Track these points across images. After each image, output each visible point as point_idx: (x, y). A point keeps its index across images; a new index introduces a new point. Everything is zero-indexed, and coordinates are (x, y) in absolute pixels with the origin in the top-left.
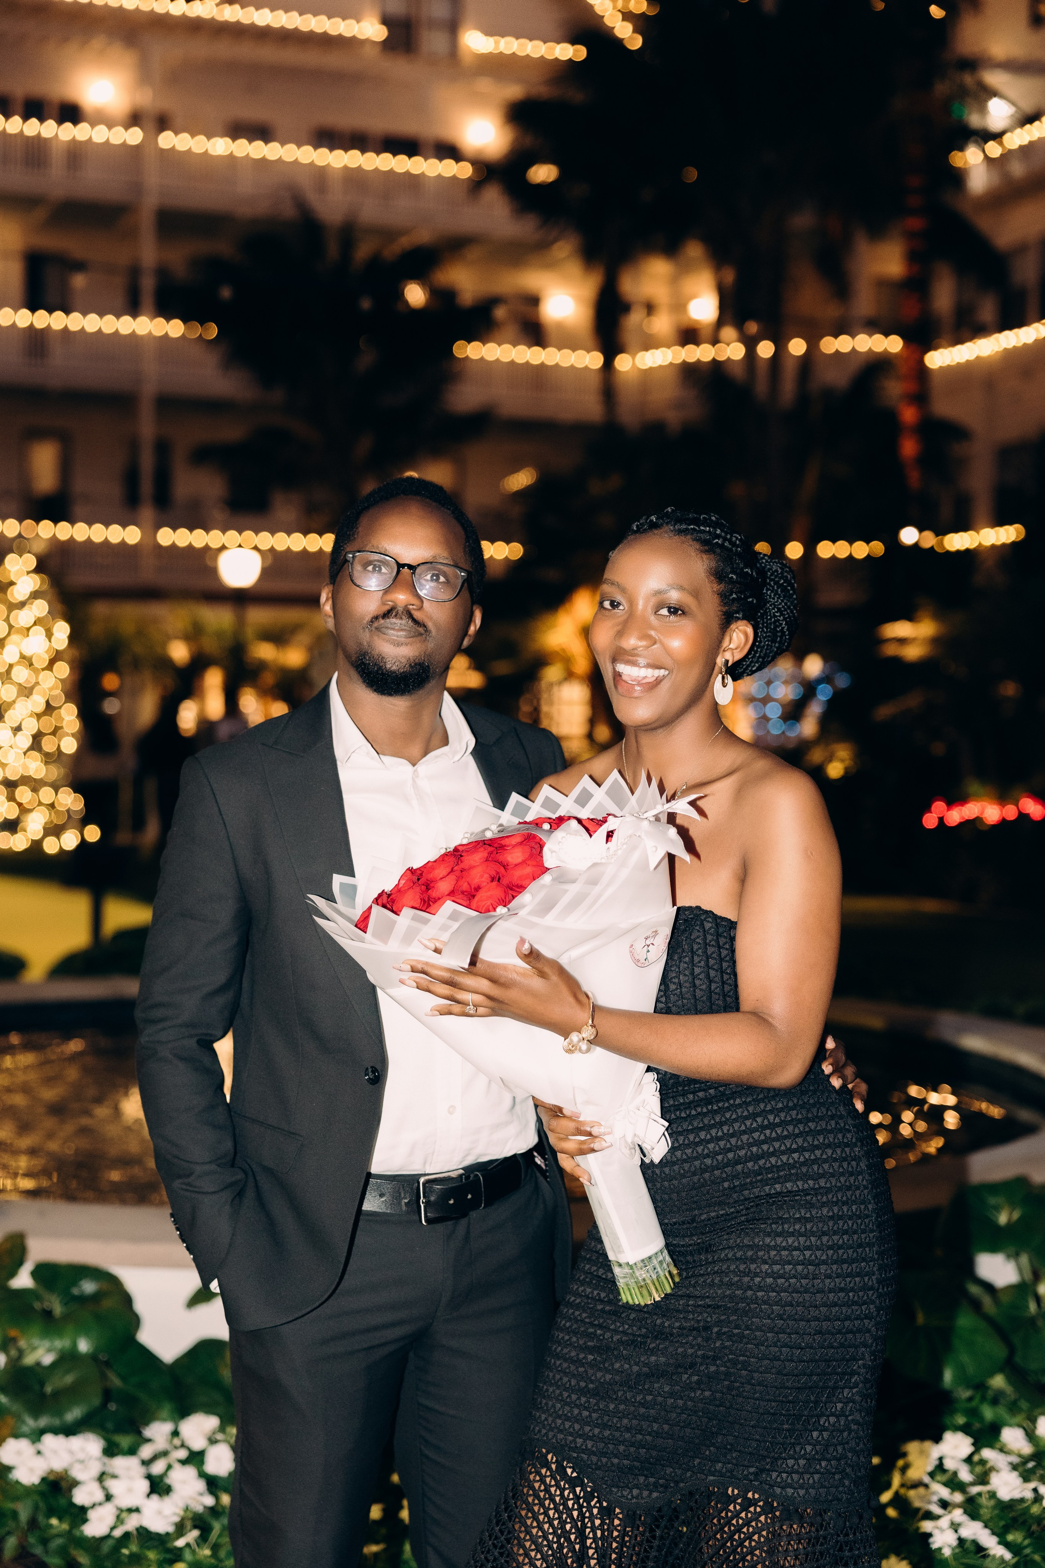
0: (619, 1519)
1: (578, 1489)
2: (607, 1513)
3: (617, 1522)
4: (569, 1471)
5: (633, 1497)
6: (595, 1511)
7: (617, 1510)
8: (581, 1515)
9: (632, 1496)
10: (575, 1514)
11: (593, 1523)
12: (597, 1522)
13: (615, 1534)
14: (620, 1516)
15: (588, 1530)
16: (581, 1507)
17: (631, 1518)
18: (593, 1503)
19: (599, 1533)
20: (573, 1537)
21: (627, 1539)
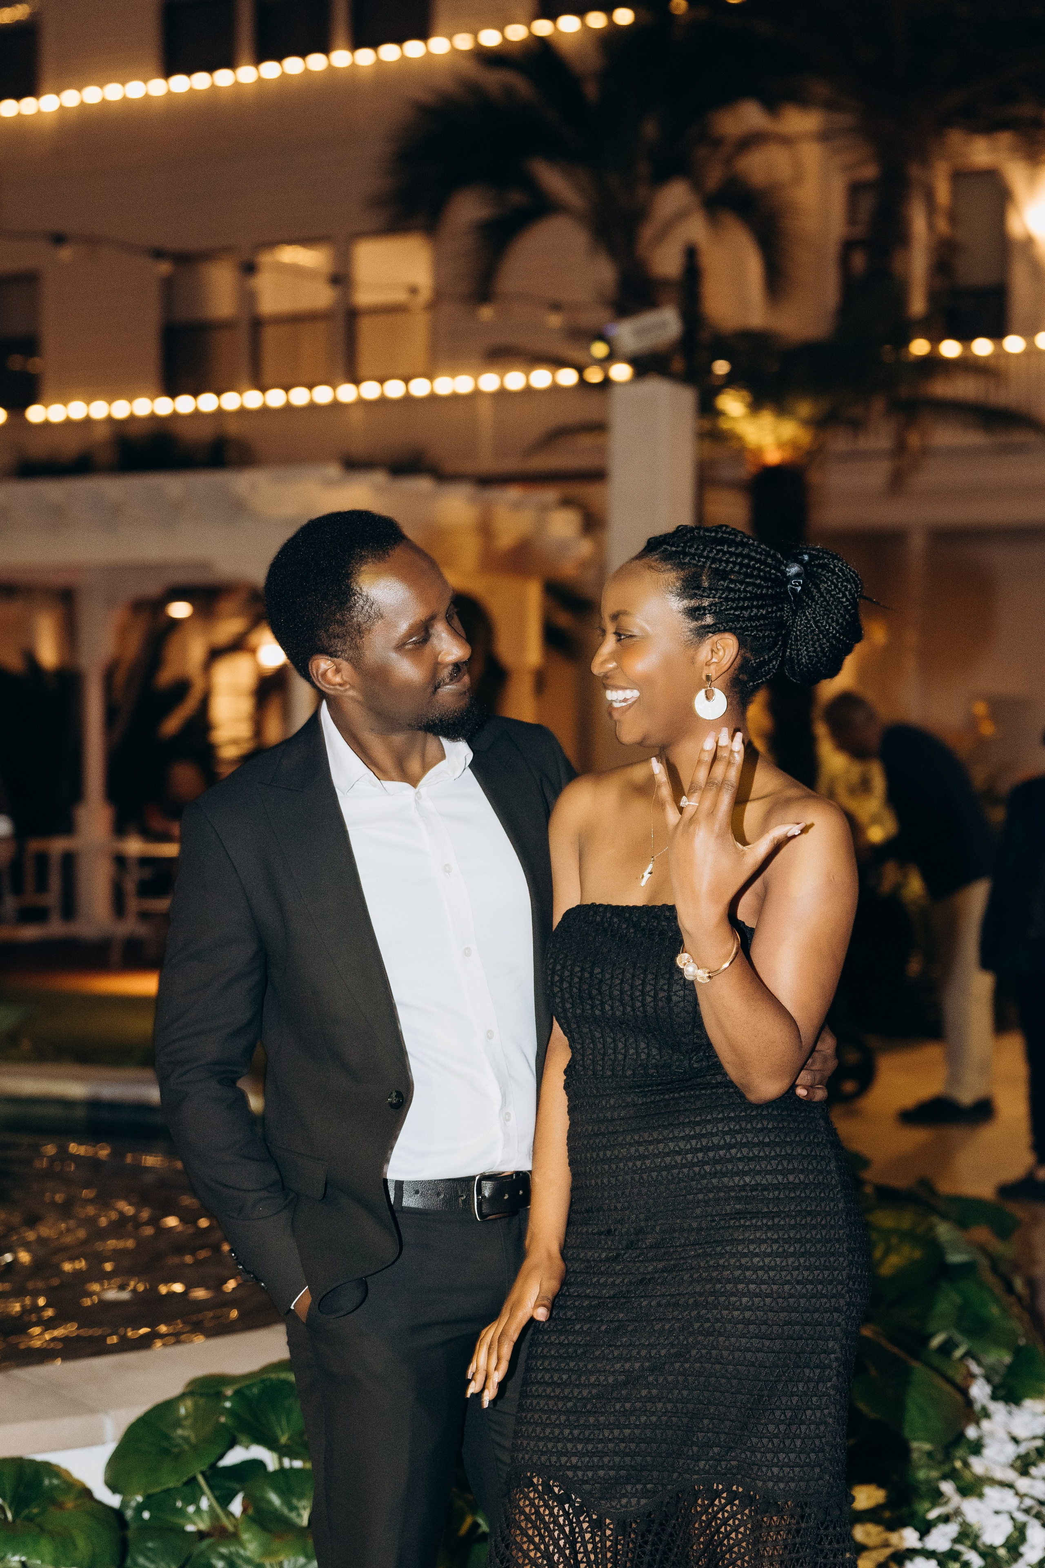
0: (610, 1529)
1: (567, 1506)
2: (598, 1526)
3: (608, 1532)
4: (556, 1490)
5: (622, 1507)
6: (585, 1525)
7: (608, 1521)
8: (572, 1530)
9: (621, 1505)
10: (567, 1529)
11: (583, 1538)
12: (588, 1536)
13: (609, 1543)
14: (611, 1526)
16: (571, 1523)
17: (622, 1527)
18: (582, 1518)
19: (590, 1546)
20: (567, 1552)
21: (619, 1547)
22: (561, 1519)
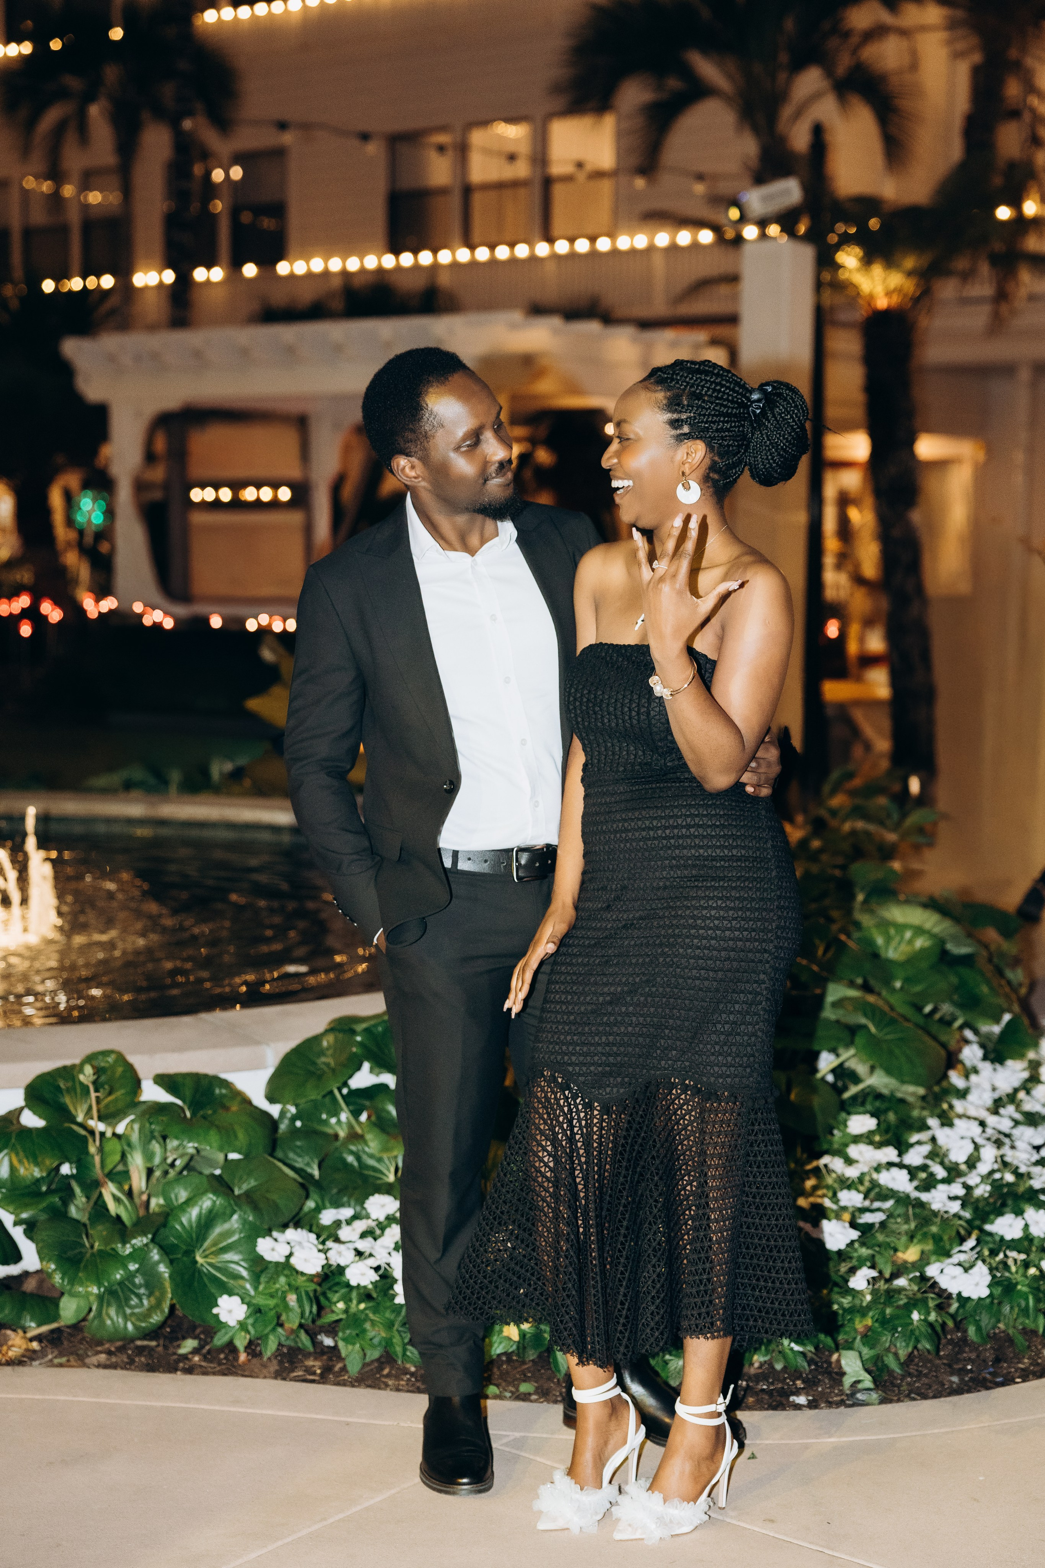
0: (598, 1111)
1: (567, 1092)
2: (589, 1106)
3: (596, 1112)
4: (560, 1080)
5: (607, 1094)
6: (580, 1107)
7: (596, 1104)
8: (570, 1111)
9: (605, 1093)
10: (566, 1109)
11: (579, 1116)
12: (582, 1115)
13: (595, 1121)
14: (598, 1108)
15: (575, 1121)
16: (570, 1104)
17: (606, 1110)
18: (578, 1101)
19: (583, 1123)
20: (565, 1126)
21: (604, 1124)
22: (562, 1102)
